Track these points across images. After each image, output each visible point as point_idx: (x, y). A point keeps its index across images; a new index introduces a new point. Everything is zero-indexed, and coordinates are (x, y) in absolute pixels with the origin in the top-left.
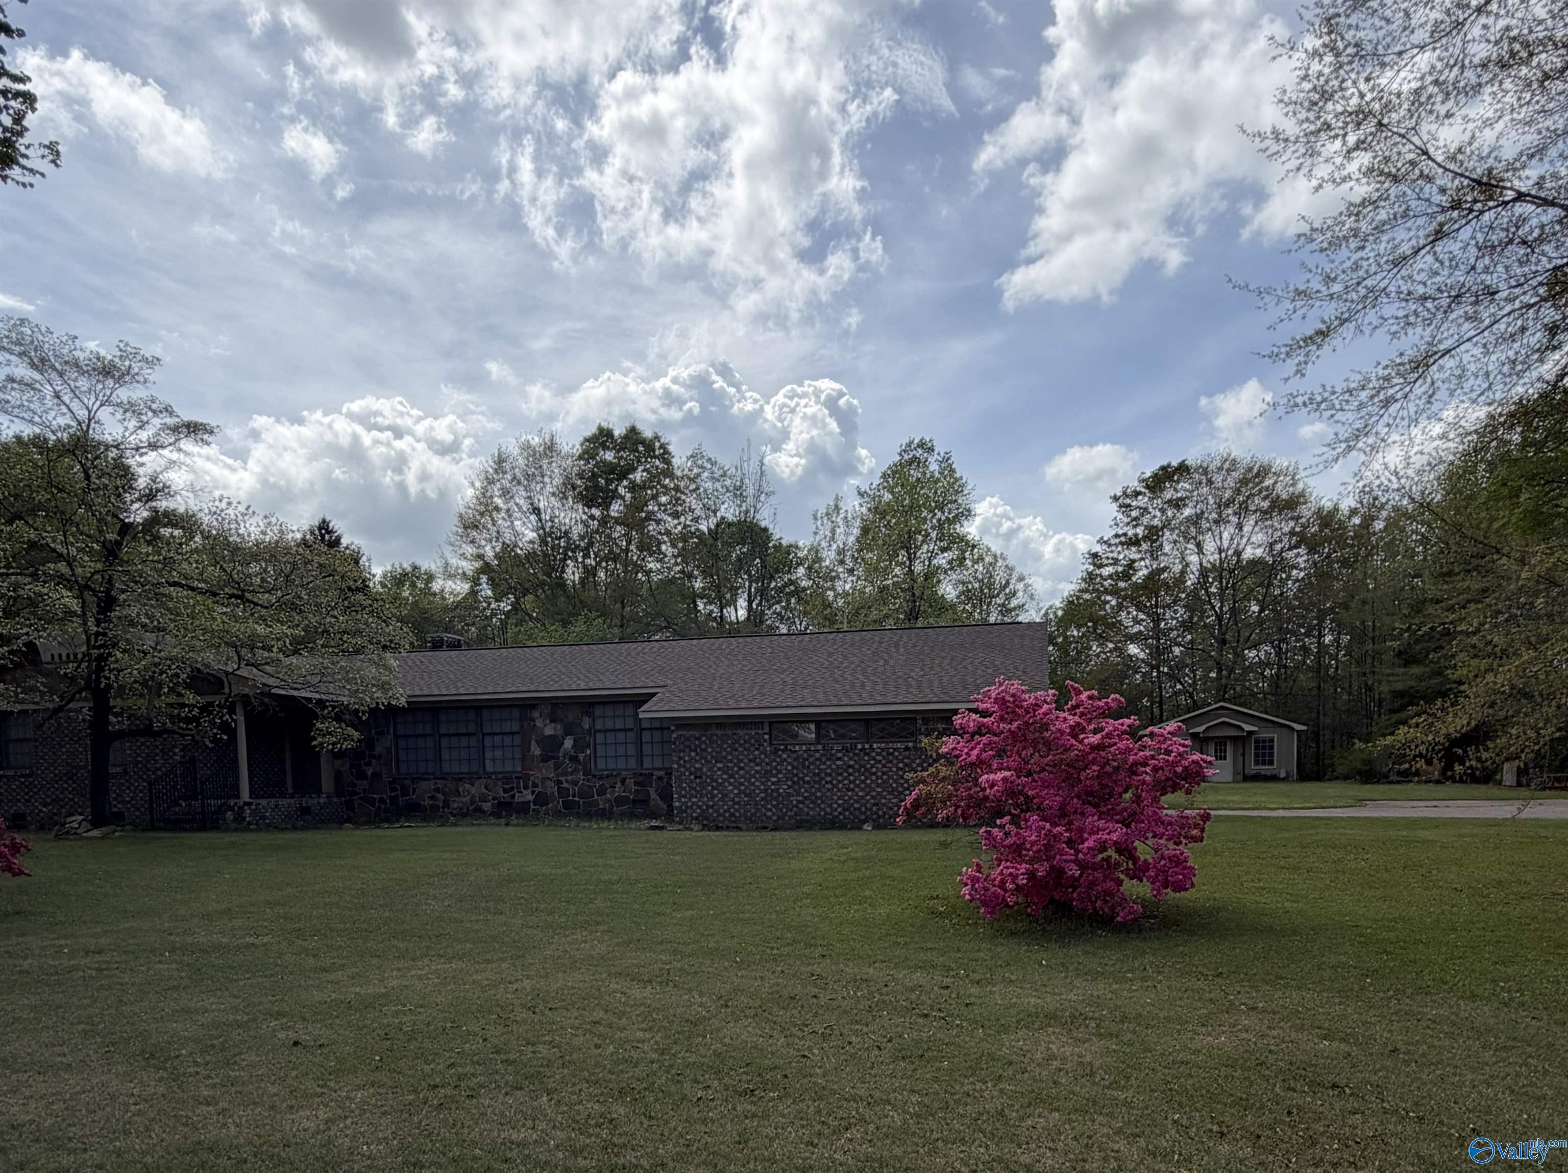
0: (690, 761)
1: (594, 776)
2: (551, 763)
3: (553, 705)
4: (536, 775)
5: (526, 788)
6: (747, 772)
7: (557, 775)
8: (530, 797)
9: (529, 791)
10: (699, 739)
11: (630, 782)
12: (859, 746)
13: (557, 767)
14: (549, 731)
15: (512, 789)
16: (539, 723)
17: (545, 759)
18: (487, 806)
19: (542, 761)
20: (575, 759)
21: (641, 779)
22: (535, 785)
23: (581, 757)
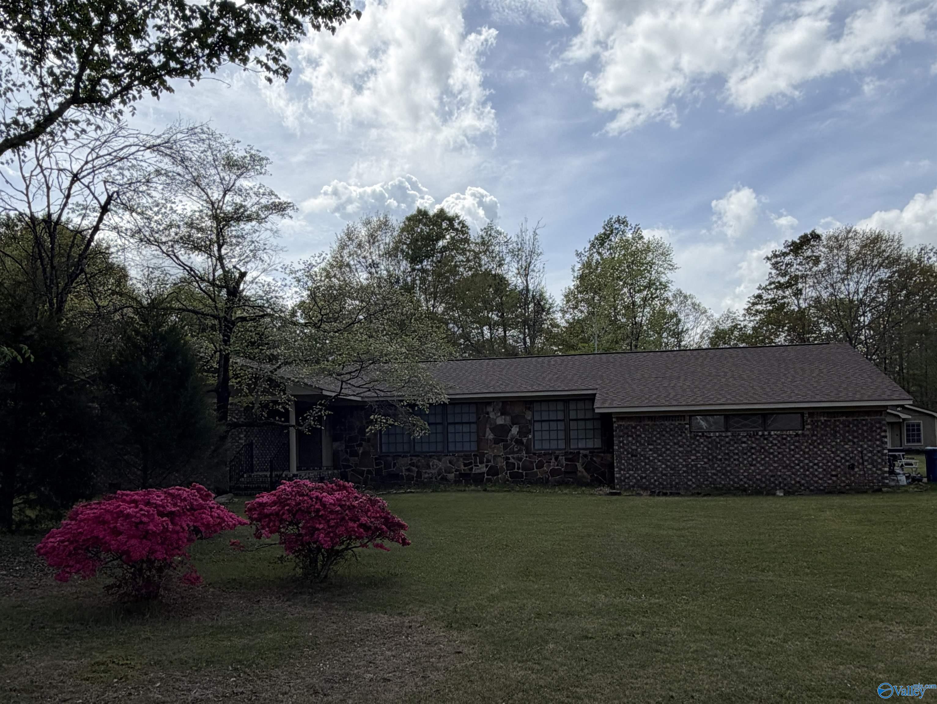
0: (627, 444)
1: (535, 454)
2: (501, 445)
3: (503, 402)
4: (489, 453)
5: (481, 463)
6: (672, 452)
7: (505, 454)
8: (485, 470)
9: (484, 465)
10: (635, 428)
11: (562, 459)
12: (760, 433)
13: (505, 447)
14: (500, 421)
15: (471, 463)
16: (492, 415)
17: (496, 442)
18: (451, 476)
19: (495, 443)
20: (519, 442)
21: (570, 456)
22: (488, 461)
23: (525, 440)
